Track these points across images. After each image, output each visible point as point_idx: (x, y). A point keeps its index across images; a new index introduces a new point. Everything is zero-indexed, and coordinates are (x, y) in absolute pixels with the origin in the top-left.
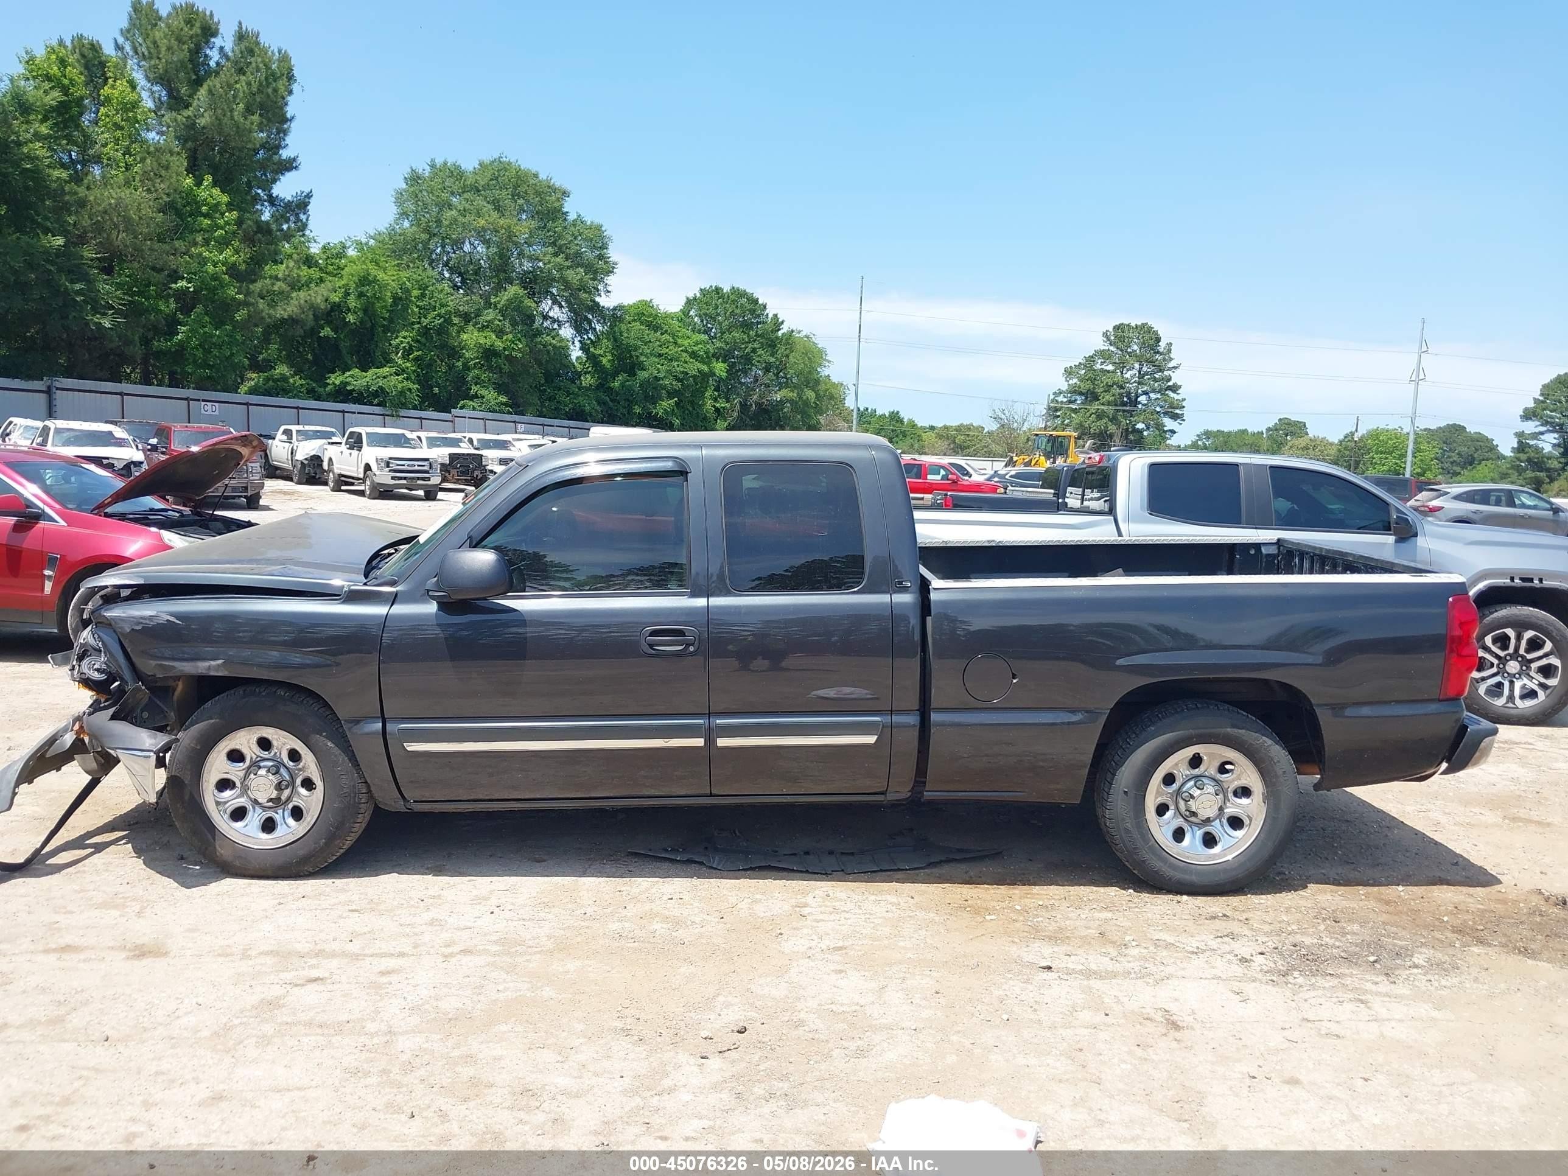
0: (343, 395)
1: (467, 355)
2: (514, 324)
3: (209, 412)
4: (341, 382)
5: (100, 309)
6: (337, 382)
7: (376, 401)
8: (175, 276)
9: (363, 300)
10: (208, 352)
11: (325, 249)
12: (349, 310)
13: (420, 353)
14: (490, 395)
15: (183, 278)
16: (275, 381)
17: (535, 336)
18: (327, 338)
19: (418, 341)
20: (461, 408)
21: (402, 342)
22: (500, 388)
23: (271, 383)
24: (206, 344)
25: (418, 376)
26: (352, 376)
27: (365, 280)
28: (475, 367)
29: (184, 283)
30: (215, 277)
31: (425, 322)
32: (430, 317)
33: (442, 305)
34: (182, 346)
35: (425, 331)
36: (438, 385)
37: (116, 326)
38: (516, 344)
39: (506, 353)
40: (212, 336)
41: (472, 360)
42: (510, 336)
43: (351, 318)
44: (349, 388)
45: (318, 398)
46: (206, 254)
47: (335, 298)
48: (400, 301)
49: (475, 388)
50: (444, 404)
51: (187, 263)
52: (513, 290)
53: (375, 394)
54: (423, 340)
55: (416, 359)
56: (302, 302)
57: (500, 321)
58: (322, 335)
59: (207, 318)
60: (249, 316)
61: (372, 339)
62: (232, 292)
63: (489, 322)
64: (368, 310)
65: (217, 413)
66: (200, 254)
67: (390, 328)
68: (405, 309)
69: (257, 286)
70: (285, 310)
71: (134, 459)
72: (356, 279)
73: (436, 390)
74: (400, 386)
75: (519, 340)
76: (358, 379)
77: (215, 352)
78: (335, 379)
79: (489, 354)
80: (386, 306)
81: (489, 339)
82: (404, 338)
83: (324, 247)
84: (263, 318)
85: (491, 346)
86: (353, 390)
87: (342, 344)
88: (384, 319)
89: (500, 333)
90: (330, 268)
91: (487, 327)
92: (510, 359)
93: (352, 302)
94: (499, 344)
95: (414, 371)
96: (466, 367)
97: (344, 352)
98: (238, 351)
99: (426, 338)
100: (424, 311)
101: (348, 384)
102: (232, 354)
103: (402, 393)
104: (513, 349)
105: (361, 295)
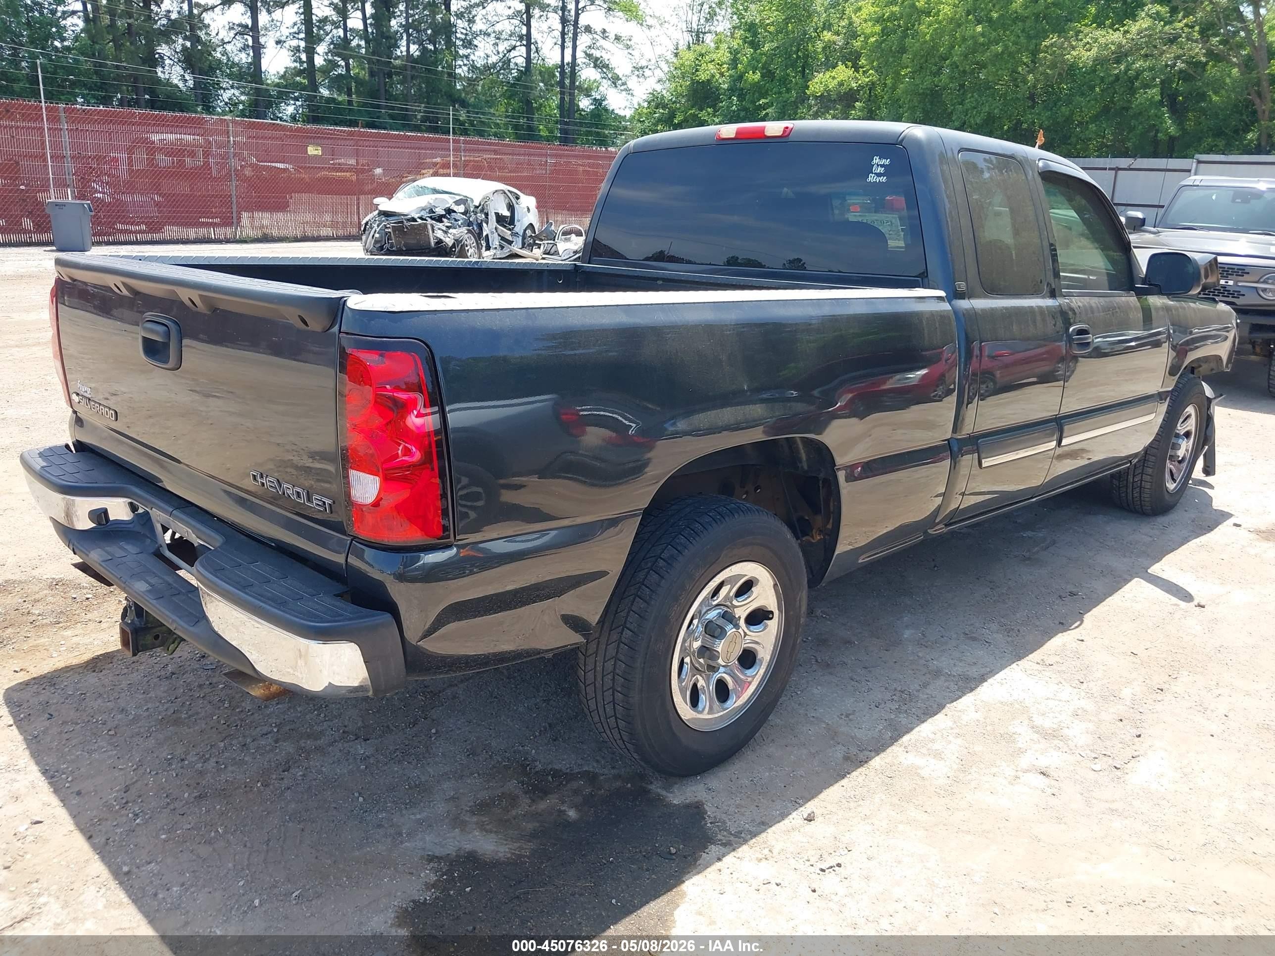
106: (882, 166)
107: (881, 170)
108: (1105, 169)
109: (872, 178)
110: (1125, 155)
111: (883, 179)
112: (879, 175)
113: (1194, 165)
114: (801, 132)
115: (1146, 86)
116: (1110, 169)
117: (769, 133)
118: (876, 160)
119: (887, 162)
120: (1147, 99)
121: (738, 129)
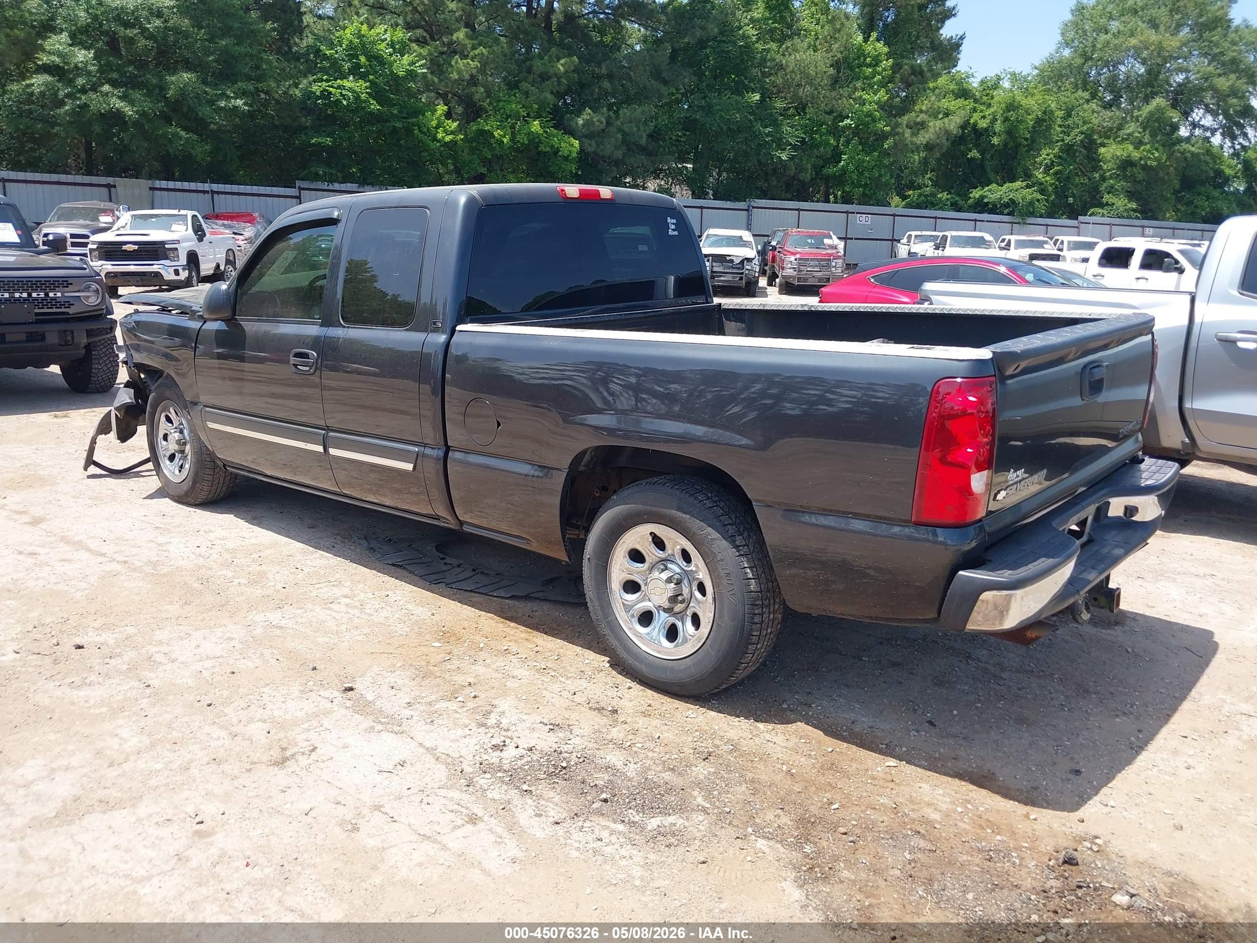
0: (981, 206)
1: (1105, 167)
2: (1153, 135)
3: (863, 222)
4: (981, 196)
5: (781, 148)
6: (977, 196)
7: (1006, 212)
8: (843, 117)
9: (1007, 124)
10: (861, 173)
11: (982, 82)
12: (995, 133)
13: (1059, 168)
14: (1121, 203)
15: (848, 117)
16: (926, 196)
17: (1174, 144)
18: (973, 159)
19: (1060, 157)
20: (1090, 215)
21: (1045, 159)
22: (1131, 195)
23: (922, 198)
24: (860, 168)
25: (1056, 188)
26: (990, 191)
27: (1012, 106)
28: (1111, 178)
29: (848, 121)
30: (869, 114)
31: (1068, 139)
32: (1072, 134)
33: (1085, 123)
34: (844, 170)
35: (1068, 149)
36: (1073, 196)
37: (792, 158)
38: (1153, 154)
39: (1142, 162)
40: (863, 161)
41: (1109, 170)
42: (1148, 147)
43: (995, 140)
44: (986, 200)
45: (959, 210)
46: (866, 97)
47: (983, 124)
48: (1043, 122)
49: (1107, 198)
50: (1074, 213)
51: (851, 105)
52: (1159, 101)
53: (1006, 205)
54: (1065, 156)
55: (1056, 173)
56: (937, 129)
57: (1140, 133)
58: (969, 156)
59: (860, 148)
60: (895, 143)
61: (1015, 157)
62: (880, 125)
63: (1129, 135)
64: (1011, 133)
65: (869, 223)
66: (861, 97)
67: (1033, 146)
68: (1049, 128)
69: (905, 119)
70: (924, 137)
71: (748, 256)
72: (1003, 106)
73: (1071, 200)
74: (1029, 197)
75: (1157, 150)
76: (995, 192)
77: (867, 174)
78: (976, 194)
79: (1126, 164)
80: (1027, 128)
81: (1128, 150)
82: (1046, 155)
83: (982, 81)
84: (907, 145)
85: (1129, 156)
86: (988, 203)
87: (987, 163)
88: (1026, 139)
89: (1138, 144)
90: (985, 98)
91: (1127, 139)
92: (1145, 168)
93: (998, 127)
94: (1136, 155)
95: (1053, 184)
96: (1103, 179)
97: (989, 169)
98: (886, 173)
99: (1068, 154)
100: (1067, 131)
101: (986, 197)
102: (881, 175)
103: (1031, 203)
104: (1149, 158)
105: (1006, 119)
106: (673, 224)
107: (673, 227)
109: (670, 232)
112: (673, 230)
118: (669, 220)
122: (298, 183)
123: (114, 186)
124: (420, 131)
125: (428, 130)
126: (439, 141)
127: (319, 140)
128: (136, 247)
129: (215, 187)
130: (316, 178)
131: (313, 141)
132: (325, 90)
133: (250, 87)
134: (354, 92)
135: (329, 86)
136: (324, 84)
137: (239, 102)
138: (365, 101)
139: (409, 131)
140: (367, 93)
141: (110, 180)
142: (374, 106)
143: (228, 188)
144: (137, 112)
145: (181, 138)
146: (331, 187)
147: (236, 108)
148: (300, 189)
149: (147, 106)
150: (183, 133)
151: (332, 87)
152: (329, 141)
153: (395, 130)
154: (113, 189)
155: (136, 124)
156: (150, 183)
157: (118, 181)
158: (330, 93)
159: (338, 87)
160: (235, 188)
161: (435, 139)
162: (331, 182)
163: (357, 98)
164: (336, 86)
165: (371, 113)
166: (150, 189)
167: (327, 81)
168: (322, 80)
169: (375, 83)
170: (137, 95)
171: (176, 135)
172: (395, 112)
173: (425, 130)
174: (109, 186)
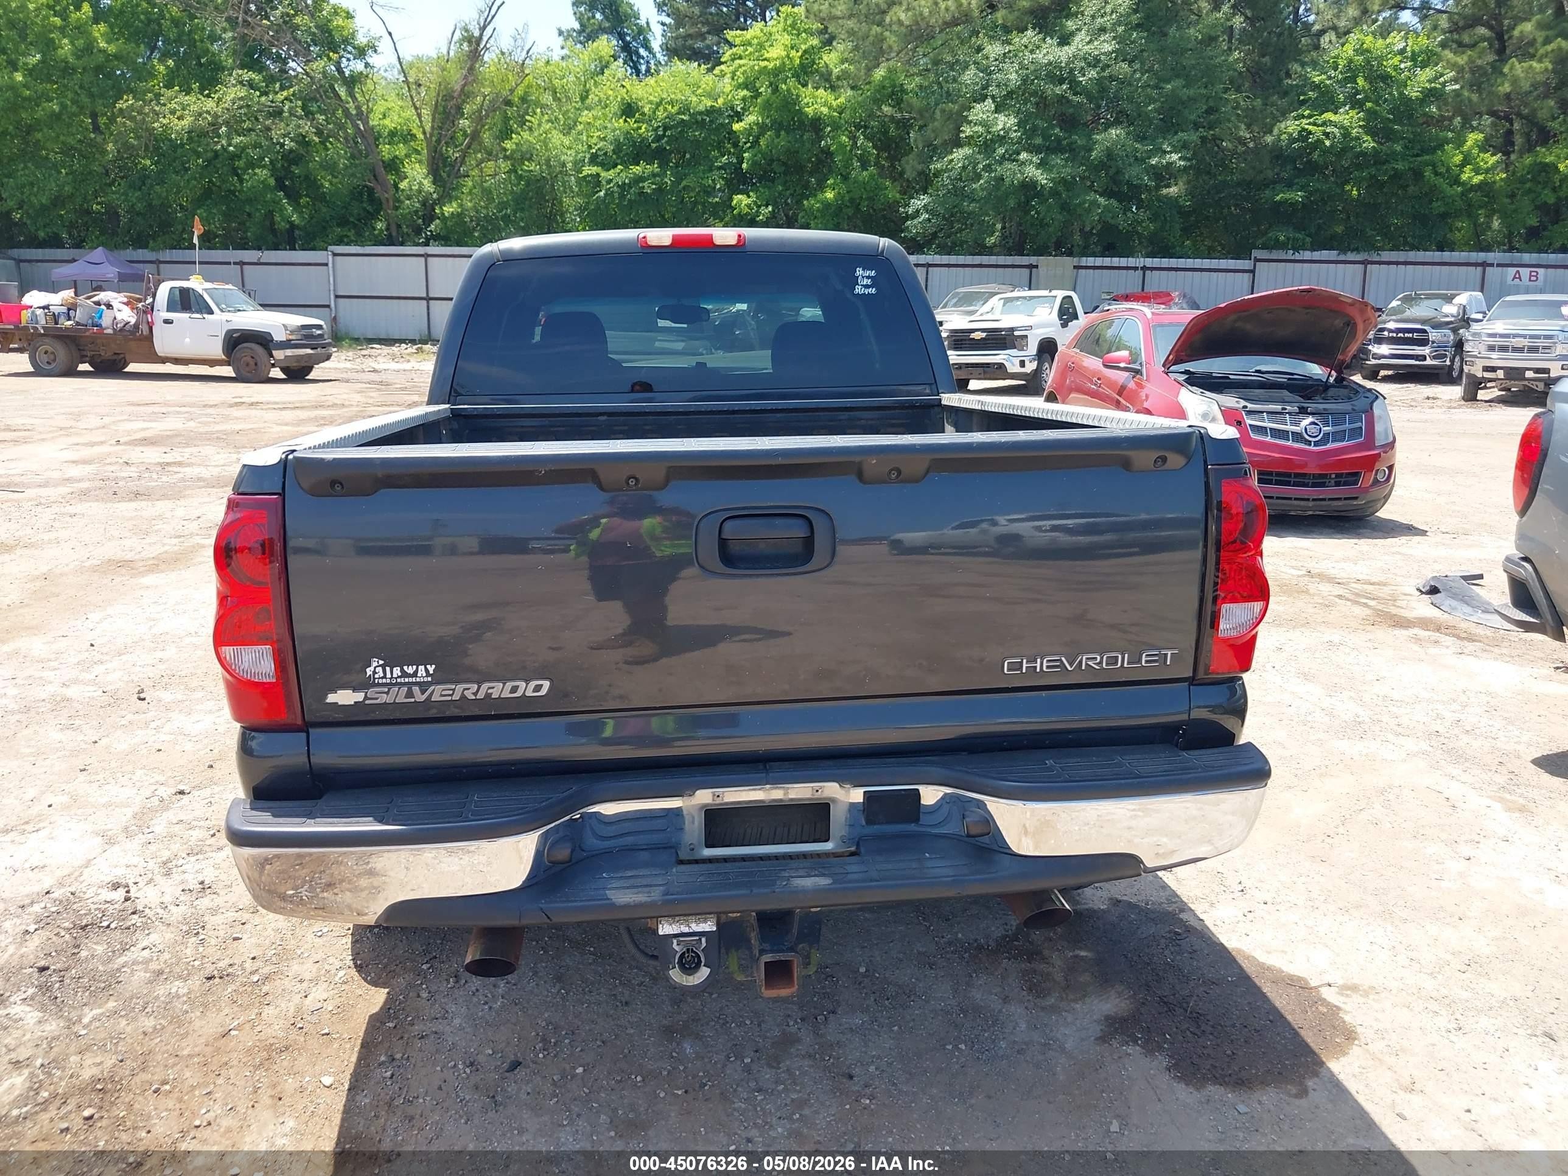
106: (868, 277)
107: (866, 282)
108: (229, 263)
109: (858, 290)
110: (243, 246)
111: (873, 291)
112: (867, 286)
113: (330, 258)
114: (757, 241)
115: (252, 165)
116: (235, 263)
117: (718, 241)
118: (859, 272)
119: (873, 273)
120: (258, 181)
121: (674, 236)
122: (1256, 253)
123: (1037, 267)
124: (1436, 174)
125: (1448, 169)
126: (1463, 184)
127: (1287, 196)
128: (984, 335)
129: (1149, 262)
130: (1278, 245)
131: (1278, 198)
132: (1304, 130)
133: (1193, 137)
134: (1342, 127)
135: (1309, 124)
136: (1305, 121)
137: (1175, 157)
138: (1358, 138)
139: (1418, 174)
140: (1360, 126)
141: (1033, 260)
142: (1369, 143)
143: (1165, 262)
144: (1052, 180)
145: (1099, 207)
146: (1297, 256)
147: (1169, 164)
148: (1257, 260)
149: (1067, 172)
150: (1101, 200)
151: (1315, 124)
152: (1299, 196)
153: (1396, 176)
154: (1034, 270)
155: (1054, 193)
156: (1075, 261)
157: (1041, 260)
158: (1310, 133)
159: (1324, 124)
160: (1173, 262)
161: (1457, 181)
162: (1296, 249)
163: (1346, 133)
164: (1320, 122)
165: (1363, 154)
166: (1075, 267)
167: (1310, 116)
168: (1303, 117)
169: (1375, 112)
170: (1057, 160)
171: (1094, 203)
172: (1399, 148)
173: (1443, 170)
174: (1031, 267)
